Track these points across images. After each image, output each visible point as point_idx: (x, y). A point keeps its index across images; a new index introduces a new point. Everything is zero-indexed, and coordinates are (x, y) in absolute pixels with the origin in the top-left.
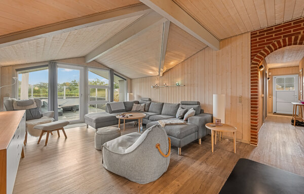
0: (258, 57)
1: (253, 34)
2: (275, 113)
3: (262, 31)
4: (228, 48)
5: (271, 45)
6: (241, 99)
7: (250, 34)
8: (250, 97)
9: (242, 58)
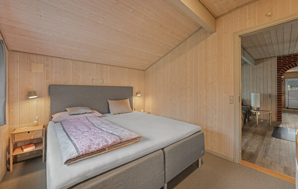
0: (282, 71)
1: (279, 58)
2: (287, 108)
3: (285, 57)
4: (261, 65)
5: (290, 65)
6: (270, 96)
7: (276, 58)
8: (277, 94)
9: (271, 71)
